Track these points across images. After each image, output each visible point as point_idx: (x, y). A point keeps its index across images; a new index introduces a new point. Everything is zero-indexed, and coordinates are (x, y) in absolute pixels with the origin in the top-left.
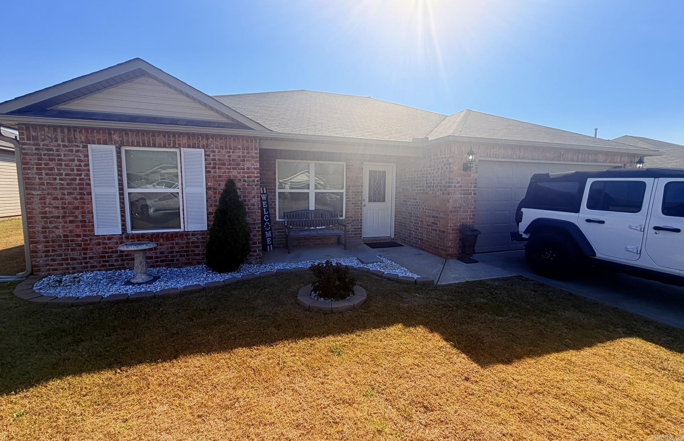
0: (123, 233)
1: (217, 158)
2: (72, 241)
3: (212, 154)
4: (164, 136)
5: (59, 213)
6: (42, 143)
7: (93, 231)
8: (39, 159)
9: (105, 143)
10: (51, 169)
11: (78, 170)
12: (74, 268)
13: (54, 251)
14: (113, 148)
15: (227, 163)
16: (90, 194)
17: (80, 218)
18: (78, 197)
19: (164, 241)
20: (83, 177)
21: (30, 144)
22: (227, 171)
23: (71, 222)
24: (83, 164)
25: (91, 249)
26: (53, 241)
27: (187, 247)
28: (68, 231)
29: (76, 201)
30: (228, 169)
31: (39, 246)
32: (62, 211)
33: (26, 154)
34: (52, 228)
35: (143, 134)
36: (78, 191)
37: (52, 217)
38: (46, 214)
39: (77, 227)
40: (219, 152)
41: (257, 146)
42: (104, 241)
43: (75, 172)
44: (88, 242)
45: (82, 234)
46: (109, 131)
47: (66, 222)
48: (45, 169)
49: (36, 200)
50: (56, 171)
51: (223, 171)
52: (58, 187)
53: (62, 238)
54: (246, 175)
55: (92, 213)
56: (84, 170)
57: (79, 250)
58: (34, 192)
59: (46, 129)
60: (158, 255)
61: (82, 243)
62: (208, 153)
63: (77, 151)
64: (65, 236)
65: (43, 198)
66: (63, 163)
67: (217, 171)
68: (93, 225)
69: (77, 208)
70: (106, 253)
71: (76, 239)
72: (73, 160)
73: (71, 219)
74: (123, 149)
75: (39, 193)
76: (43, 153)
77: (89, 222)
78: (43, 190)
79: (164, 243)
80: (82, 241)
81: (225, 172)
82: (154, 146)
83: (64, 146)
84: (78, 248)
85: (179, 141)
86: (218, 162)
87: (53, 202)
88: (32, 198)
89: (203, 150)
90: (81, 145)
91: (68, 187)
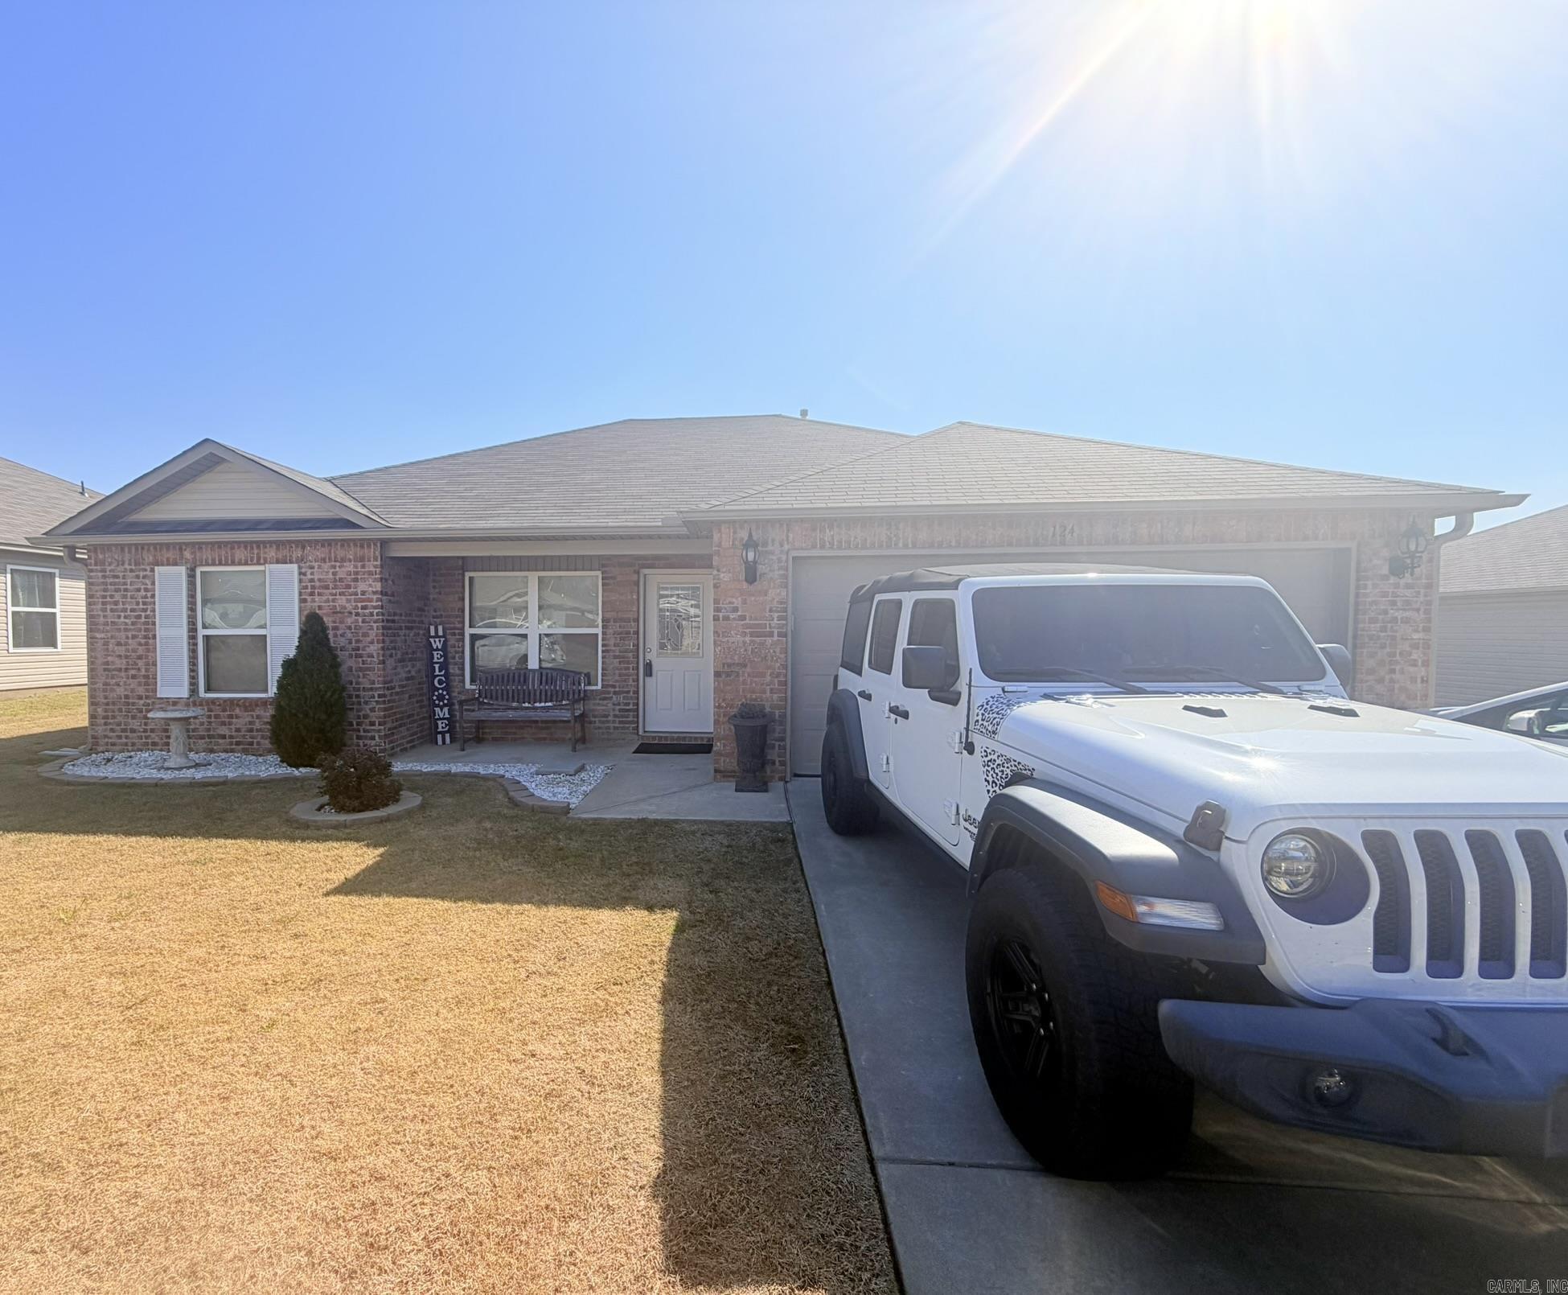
0: (192, 695)
1: (316, 577)
2: (133, 704)
3: (309, 571)
4: (246, 548)
5: (121, 664)
6: (109, 568)
7: (156, 691)
8: (105, 590)
9: (175, 564)
10: (116, 603)
11: (144, 603)
12: (133, 744)
13: (113, 717)
14: (182, 570)
15: (331, 585)
16: (154, 637)
17: (143, 672)
18: (143, 641)
19: (240, 711)
20: (148, 613)
21: (97, 571)
22: (331, 598)
23: (134, 677)
24: (149, 594)
26: (114, 704)
28: (130, 690)
29: (140, 648)
30: (332, 594)
32: (124, 661)
33: (92, 584)
34: (114, 685)
35: (220, 547)
36: (142, 632)
37: (114, 670)
38: (108, 664)
39: (140, 684)
40: (319, 567)
41: (378, 553)
43: (141, 606)
44: (150, 707)
45: (144, 694)
46: (181, 547)
47: (128, 678)
48: (110, 603)
49: (99, 645)
50: (121, 606)
51: (325, 598)
52: (122, 627)
53: (123, 700)
54: (360, 605)
55: (156, 665)
56: (150, 604)
57: (140, 718)
58: (99, 635)
59: (114, 548)
60: (234, 733)
61: (144, 708)
62: (303, 570)
63: (144, 577)
64: (127, 697)
65: (106, 644)
66: (129, 594)
67: (317, 598)
68: (156, 683)
69: (140, 657)
71: (137, 701)
72: (139, 590)
73: (133, 672)
74: (199, 570)
75: (103, 635)
76: (109, 581)
77: (152, 678)
78: (108, 631)
79: (240, 714)
80: (143, 705)
81: (327, 601)
82: (233, 563)
83: (132, 571)
84: (138, 714)
85: (265, 553)
86: (317, 584)
87: (116, 648)
88: (97, 642)
89: (297, 565)
90: (148, 568)
91: (132, 627)
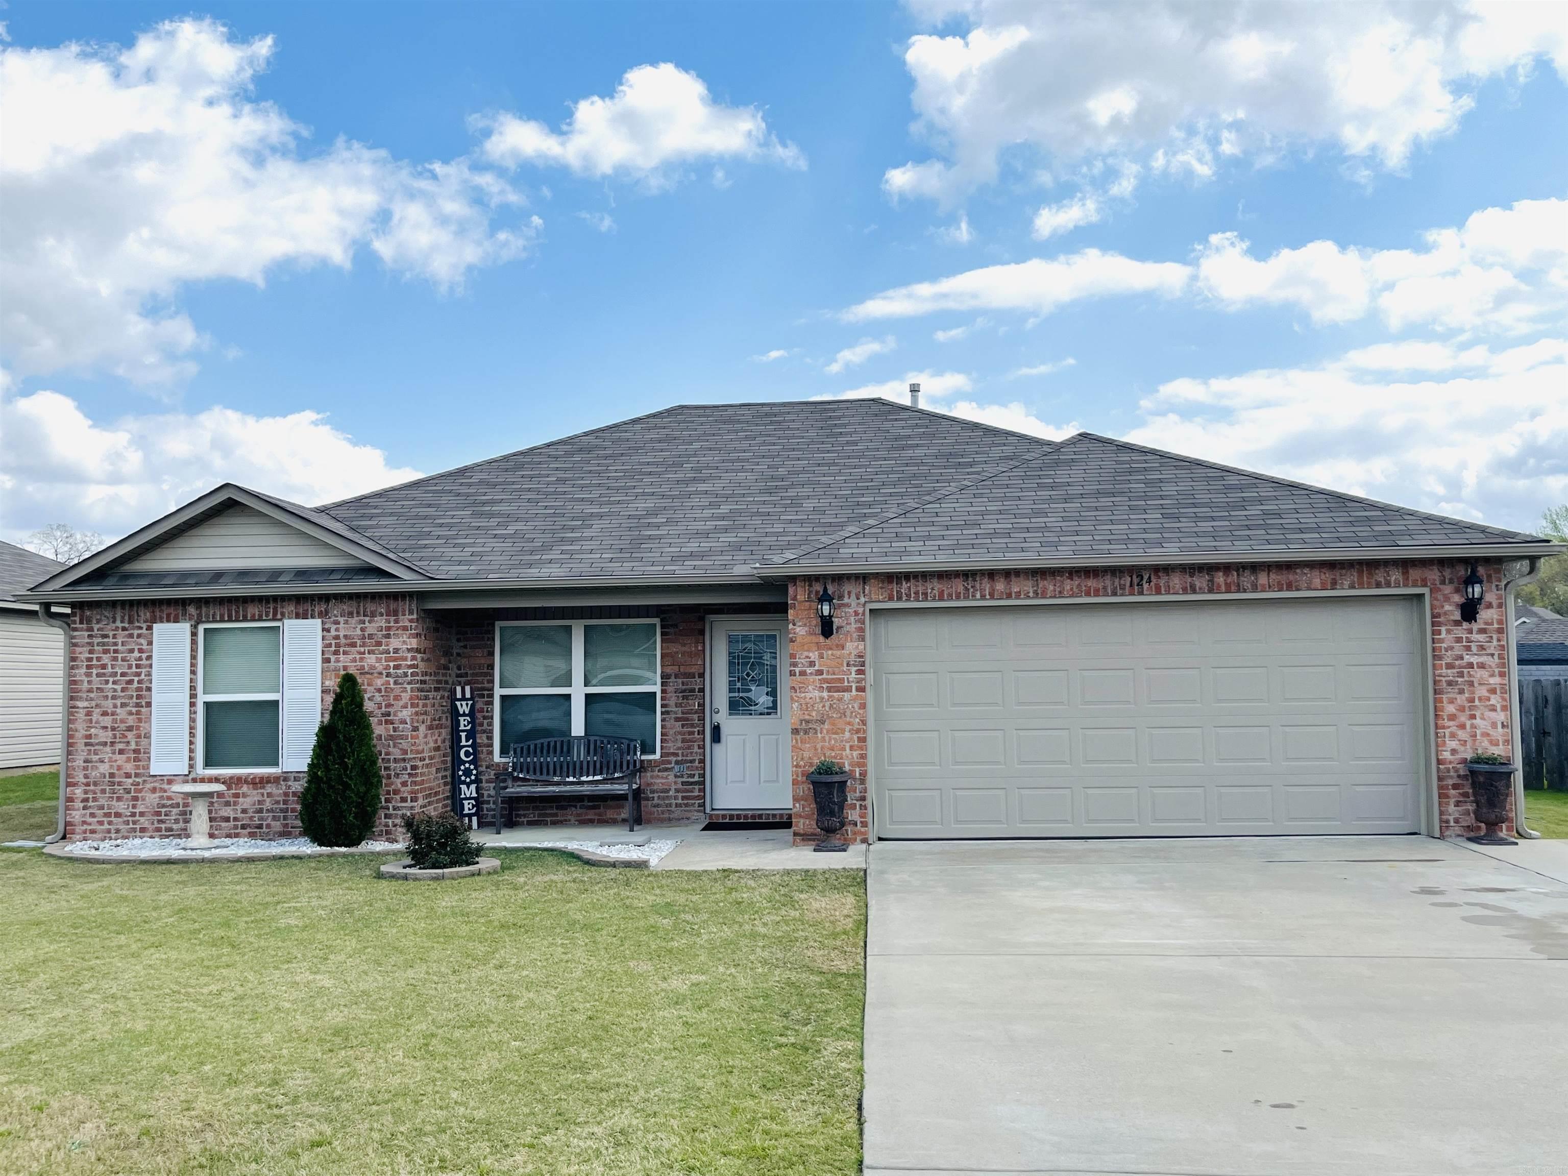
0: (190, 772)
1: (341, 634)
2: (119, 784)
3: (333, 627)
4: (260, 603)
5: (107, 737)
7: (148, 768)
8: (91, 652)
9: (177, 621)
10: (104, 667)
11: (138, 666)
12: (118, 831)
13: (95, 799)
14: (185, 627)
15: (358, 641)
16: (149, 704)
17: (133, 746)
18: (134, 710)
19: (248, 788)
21: (82, 630)
22: (358, 657)
23: (121, 752)
24: (144, 656)
25: (144, 800)
26: (95, 784)
27: (285, 802)
28: (115, 768)
29: (131, 717)
30: (360, 653)
31: (77, 791)
32: (110, 734)
33: (75, 645)
34: (96, 762)
35: (229, 603)
36: (134, 700)
37: (97, 744)
38: (91, 738)
39: (128, 761)
40: (346, 622)
41: (414, 607)
42: (162, 786)
43: (134, 669)
44: (141, 787)
45: (133, 772)
46: (184, 603)
47: (114, 753)
48: (97, 667)
49: (81, 715)
50: (110, 670)
51: (351, 657)
52: (110, 694)
53: (107, 779)
54: (392, 664)
55: (150, 737)
56: (146, 666)
57: (127, 800)
58: (79, 704)
59: (104, 604)
60: (239, 815)
61: (133, 788)
62: (327, 626)
63: (139, 636)
64: (112, 775)
65: (89, 714)
66: (120, 656)
67: (342, 657)
68: (149, 758)
69: (130, 729)
70: (164, 806)
71: (124, 780)
73: (121, 746)
74: (201, 628)
75: (86, 704)
76: (96, 641)
77: (144, 753)
78: (92, 699)
79: (249, 792)
80: (132, 785)
81: (354, 660)
82: (245, 619)
83: (124, 629)
84: (126, 796)
85: (283, 608)
86: (343, 641)
87: (101, 718)
88: (77, 712)
89: (320, 621)
90: (144, 626)
91: (123, 694)
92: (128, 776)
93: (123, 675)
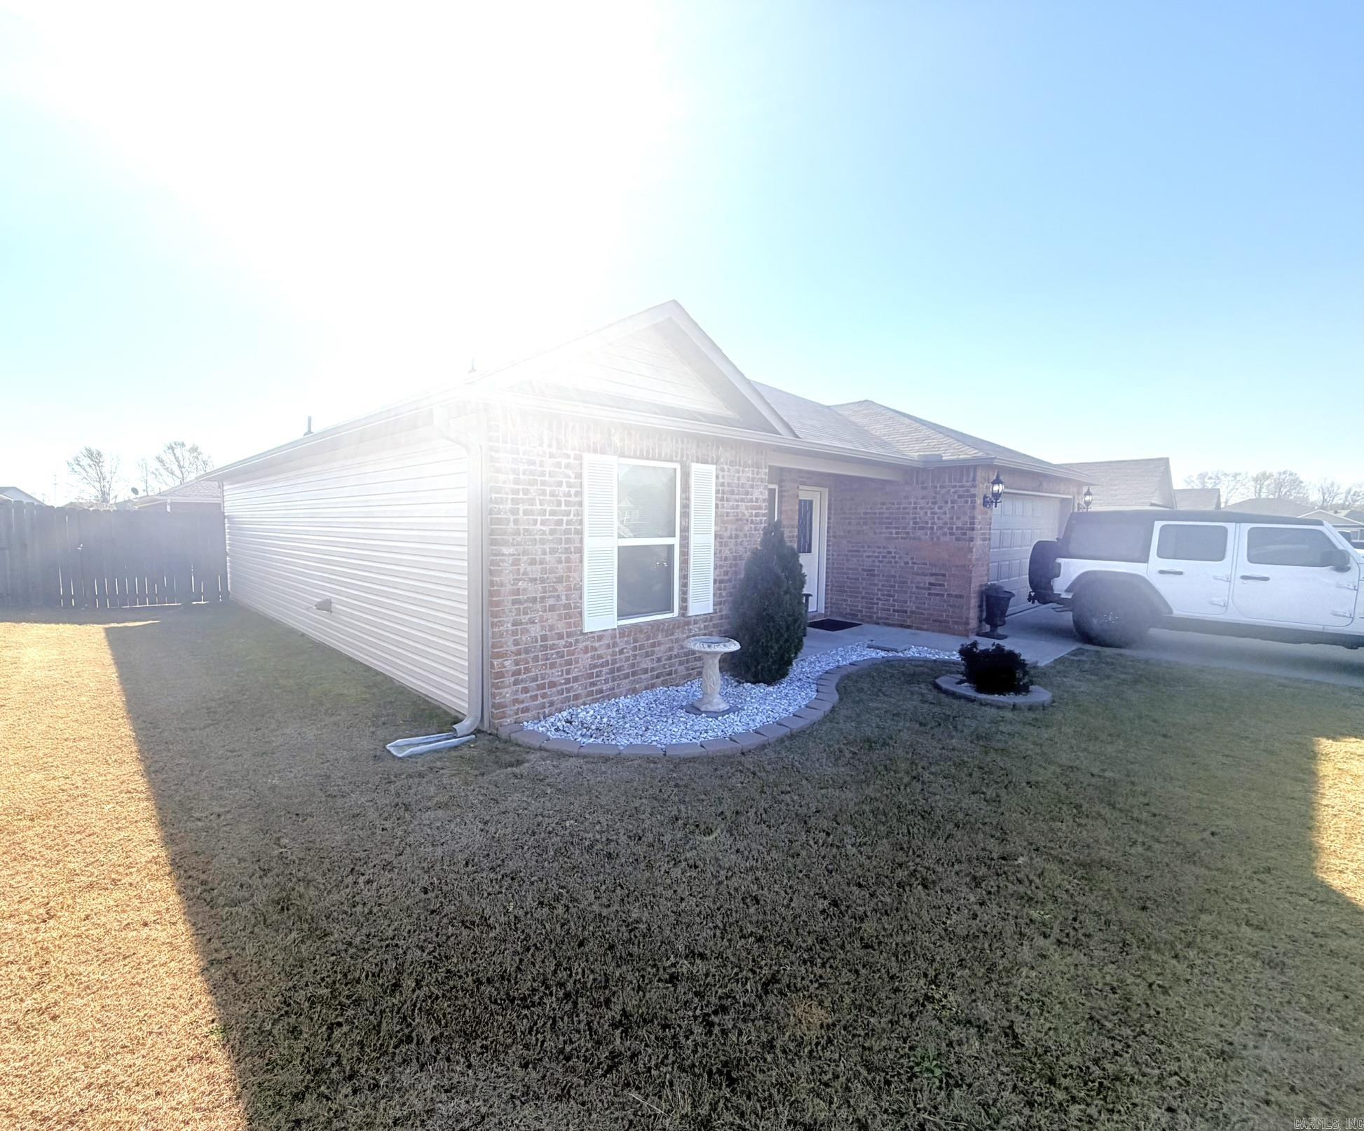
1: (726, 481)
2: (550, 647)
5: (537, 591)
7: (580, 625)
9: (603, 453)
11: (568, 504)
14: (614, 460)
16: (579, 550)
17: (564, 601)
18: (563, 557)
20: (572, 517)
21: (506, 451)
22: (735, 503)
23: (552, 608)
24: (572, 491)
25: (577, 662)
26: (527, 651)
28: (546, 628)
29: (560, 566)
30: (736, 500)
31: (507, 663)
32: (540, 587)
33: (499, 470)
34: (527, 623)
36: (562, 544)
37: (527, 600)
38: (521, 594)
39: (559, 618)
40: (728, 470)
41: (767, 461)
42: (594, 644)
43: (563, 508)
44: (573, 648)
45: (565, 631)
47: (545, 611)
48: (524, 501)
50: (539, 507)
51: (731, 504)
52: (540, 538)
53: (537, 643)
56: (575, 504)
57: (561, 665)
58: (505, 550)
61: (565, 650)
62: (718, 473)
63: (567, 466)
64: (544, 638)
65: (518, 562)
66: (548, 489)
68: (581, 613)
69: (561, 579)
70: (595, 666)
71: (557, 642)
72: (560, 484)
73: (551, 602)
75: (512, 550)
76: (523, 467)
77: (575, 607)
78: (517, 544)
80: (565, 646)
81: (733, 507)
83: (552, 456)
84: (559, 661)
85: (687, 450)
88: (502, 561)
89: (714, 467)
90: (572, 454)
91: (551, 538)
92: (560, 636)
93: (553, 513)
